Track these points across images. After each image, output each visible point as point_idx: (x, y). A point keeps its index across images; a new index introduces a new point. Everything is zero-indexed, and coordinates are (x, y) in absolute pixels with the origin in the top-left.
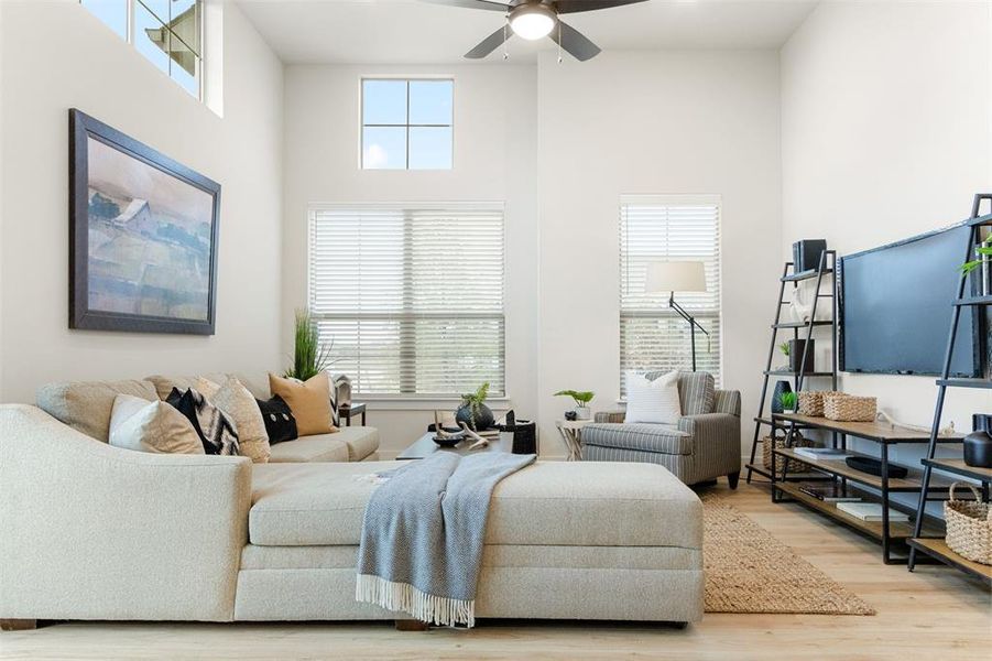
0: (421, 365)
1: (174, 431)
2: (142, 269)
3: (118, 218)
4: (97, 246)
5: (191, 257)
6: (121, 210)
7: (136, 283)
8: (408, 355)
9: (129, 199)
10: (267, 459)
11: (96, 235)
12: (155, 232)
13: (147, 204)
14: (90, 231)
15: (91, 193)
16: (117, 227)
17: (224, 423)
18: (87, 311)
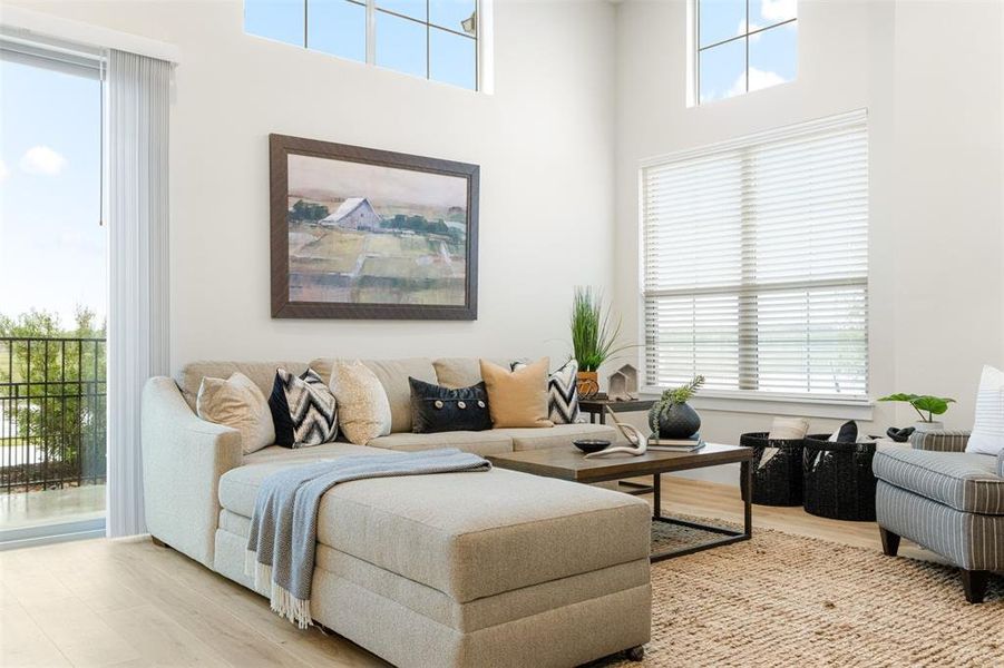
0: (765, 354)
1: (227, 404)
2: (360, 261)
3: (328, 218)
4: (299, 247)
5: (433, 245)
6: (330, 211)
7: (352, 275)
8: (747, 340)
9: (340, 200)
10: (365, 441)
11: (298, 237)
12: (377, 226)
13: (365, 201)
14: (290, 234)
15: (292, 202)
16: (325, 227)
17: (311, 402)
18: (288, 303)
